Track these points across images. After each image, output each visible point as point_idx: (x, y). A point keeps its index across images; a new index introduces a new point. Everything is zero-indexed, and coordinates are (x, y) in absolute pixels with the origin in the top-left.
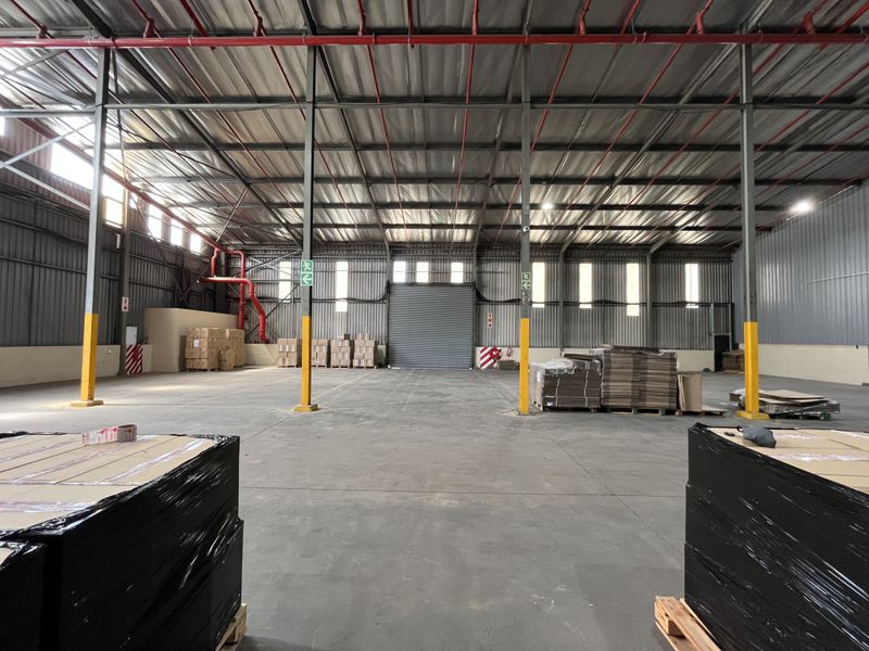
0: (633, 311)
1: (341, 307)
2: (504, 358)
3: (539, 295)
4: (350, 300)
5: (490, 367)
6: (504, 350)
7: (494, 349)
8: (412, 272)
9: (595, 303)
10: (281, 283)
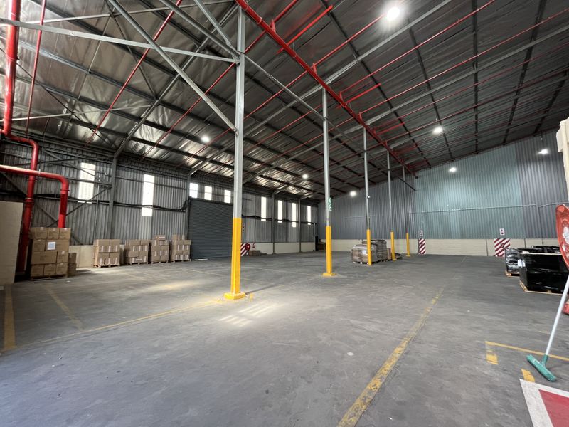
0: (294, 225)
1: (147, 212)
2: (251, 249)
3: (264, 214)
4: (155, 207)
5: (245, 255)
6: (252, 245)
7: (247, 244)
8: (201, 192)
9: (283, 220)
10: (81, 183)
